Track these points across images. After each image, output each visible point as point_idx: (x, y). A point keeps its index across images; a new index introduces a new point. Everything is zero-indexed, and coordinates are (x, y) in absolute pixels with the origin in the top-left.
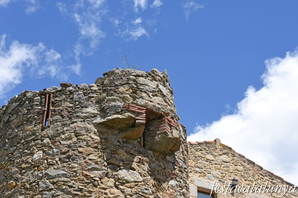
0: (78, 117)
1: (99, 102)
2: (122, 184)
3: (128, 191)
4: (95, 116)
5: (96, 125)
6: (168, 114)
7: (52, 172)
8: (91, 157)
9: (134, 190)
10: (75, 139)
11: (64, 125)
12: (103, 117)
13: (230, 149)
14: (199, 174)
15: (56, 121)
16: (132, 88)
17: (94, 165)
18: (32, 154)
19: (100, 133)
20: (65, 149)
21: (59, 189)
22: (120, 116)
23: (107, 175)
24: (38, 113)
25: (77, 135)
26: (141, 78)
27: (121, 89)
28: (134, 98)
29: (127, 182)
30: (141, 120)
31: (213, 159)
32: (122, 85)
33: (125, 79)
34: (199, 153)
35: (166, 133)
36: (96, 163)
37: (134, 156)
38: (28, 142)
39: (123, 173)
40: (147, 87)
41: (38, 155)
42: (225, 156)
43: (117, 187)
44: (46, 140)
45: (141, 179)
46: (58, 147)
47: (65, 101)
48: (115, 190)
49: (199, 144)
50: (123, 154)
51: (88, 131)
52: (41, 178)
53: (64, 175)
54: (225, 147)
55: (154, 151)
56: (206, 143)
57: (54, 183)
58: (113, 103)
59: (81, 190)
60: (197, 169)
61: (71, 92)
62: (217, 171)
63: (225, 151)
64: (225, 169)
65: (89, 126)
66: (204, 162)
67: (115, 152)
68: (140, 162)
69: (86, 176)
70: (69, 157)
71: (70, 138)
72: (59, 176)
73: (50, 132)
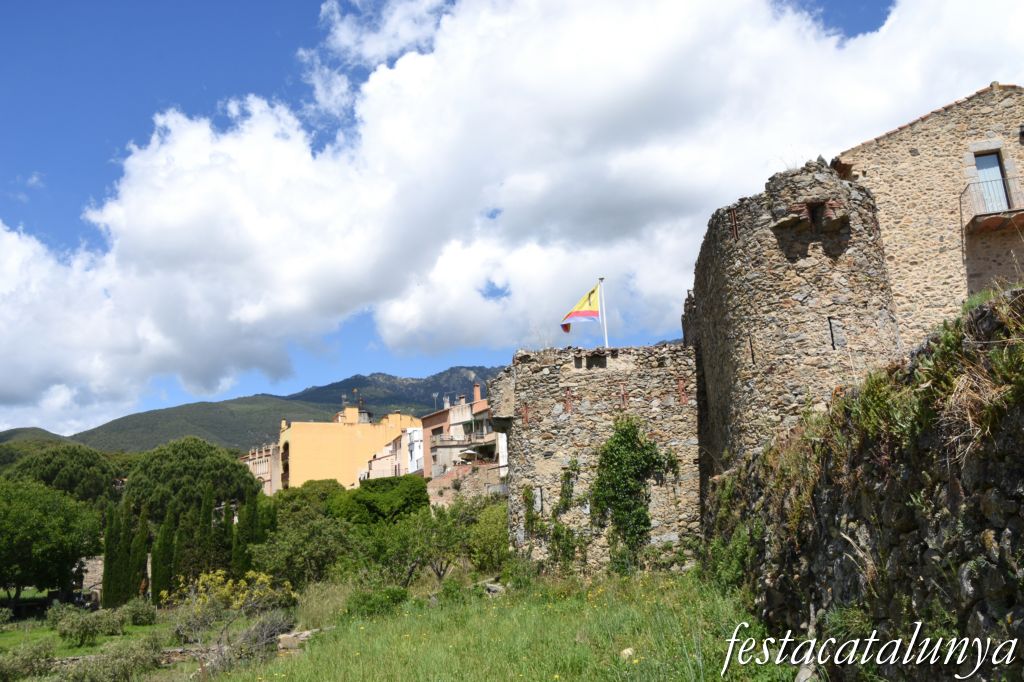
0: (757, 226)
1: (770, 207)
2: (802, 271)
3: (808, 275)
4: (769, 221)
5: (773, 229)
6: (827, 200)
7: (749, 276)
8: (774, 257)
9: (813, 273)
10: (759, 246)
11: (749, 236)
12: (775, 220)
13: (1014, 87)
14: (974, 137)
15: (742, 233)
16: (791, 189)
17: (777, 264)
18: (734, 263)
19: (777, 235)
20: (753, 256)
21: (757, 288)
22: (786, 219)
23: (788, 268)
24: (730, 229)
25: (760, 242)
26: (797, 177)
27: (783, 192)
28: (795, 198)
29: (806, 268)
30: (804, 216)
31: (991, 110)
32: (783, 188)
33: (784, 182)
34: (971, 111)
35: (829, 218)
36: (778, 261)
37: (808, 245)
38: (730, 254)
39: (801, 263)
40: (804, 183)
41: (738, 263)
42: (1008, 99)
43: (798, 275)
44: (740, 251)
45: (817, 262)
46: (749, 256)
47: (745, 214)
48: (798, 279)
49: (970, 99)
50: (798, 247)
51: (766, 235)
52: (744, 282)
53: (758, 277)
54: (1005, 88)
55: (826, 233)
56: (979, 94)
57: (753, 284)
58: (779, 208)
59: (771, 286)
60: (971, 132)
61: (748, 205)
62: (999, 123)
63: (1006, 94)
64: (1010, 116)
65: (766, 231)
66: (980, 119)
67: (791, 247)
68: (815, 247)
69: (773, 274)
70: (758, 262)
71: (755, 246)
72: (754, 278)
73: (740, 243)
